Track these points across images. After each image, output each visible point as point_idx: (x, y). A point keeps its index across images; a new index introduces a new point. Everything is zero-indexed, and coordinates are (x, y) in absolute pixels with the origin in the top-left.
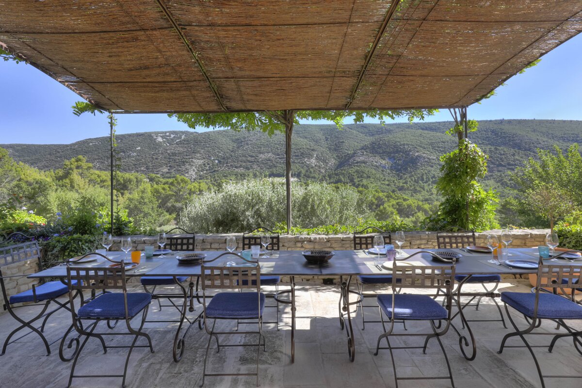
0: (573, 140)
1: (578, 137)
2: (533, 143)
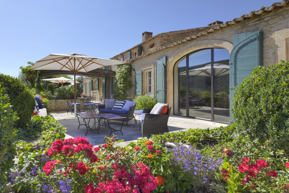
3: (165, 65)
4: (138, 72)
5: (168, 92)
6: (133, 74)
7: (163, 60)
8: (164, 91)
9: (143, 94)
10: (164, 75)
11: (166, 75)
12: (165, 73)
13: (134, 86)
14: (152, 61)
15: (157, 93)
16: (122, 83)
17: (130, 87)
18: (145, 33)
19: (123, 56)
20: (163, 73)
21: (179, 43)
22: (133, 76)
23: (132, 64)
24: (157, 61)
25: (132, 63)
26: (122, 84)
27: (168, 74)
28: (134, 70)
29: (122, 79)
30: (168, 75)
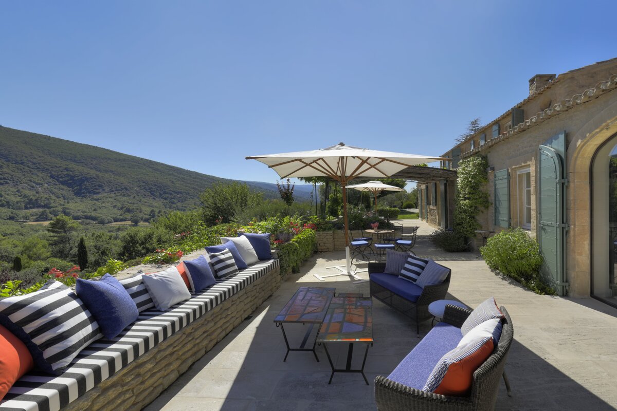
0: (71, 160)
1: (75, 157)
2: (26, 157)
3: (563, 156)
4: (501, 174)
5: (572, 233)
6: (491, 178)
7: (559, 144)
8: (558, 229)
9: (510, 227)
10: (558, 186)
11: (566, 184)
12: (563, 178)
13: (493, 205)
14: (530, 146)
15: (543, 232)
16: (468, 199)
17: (484, 206)
18: (535, 79)
19: (484, 135)
20: (557, 181)
21: (603, 87)
22: (490, 181)
23: (489, 155)
24: (541, 146)
25: (489, 152)
26: (467, 201)
27: (574, 182)
28: (493, 169)
29: (466, 187)
30: (572, 185)
